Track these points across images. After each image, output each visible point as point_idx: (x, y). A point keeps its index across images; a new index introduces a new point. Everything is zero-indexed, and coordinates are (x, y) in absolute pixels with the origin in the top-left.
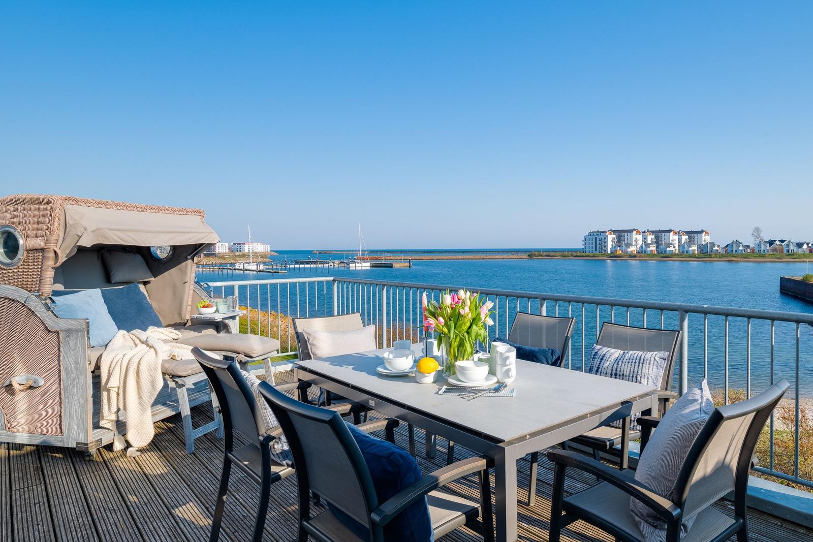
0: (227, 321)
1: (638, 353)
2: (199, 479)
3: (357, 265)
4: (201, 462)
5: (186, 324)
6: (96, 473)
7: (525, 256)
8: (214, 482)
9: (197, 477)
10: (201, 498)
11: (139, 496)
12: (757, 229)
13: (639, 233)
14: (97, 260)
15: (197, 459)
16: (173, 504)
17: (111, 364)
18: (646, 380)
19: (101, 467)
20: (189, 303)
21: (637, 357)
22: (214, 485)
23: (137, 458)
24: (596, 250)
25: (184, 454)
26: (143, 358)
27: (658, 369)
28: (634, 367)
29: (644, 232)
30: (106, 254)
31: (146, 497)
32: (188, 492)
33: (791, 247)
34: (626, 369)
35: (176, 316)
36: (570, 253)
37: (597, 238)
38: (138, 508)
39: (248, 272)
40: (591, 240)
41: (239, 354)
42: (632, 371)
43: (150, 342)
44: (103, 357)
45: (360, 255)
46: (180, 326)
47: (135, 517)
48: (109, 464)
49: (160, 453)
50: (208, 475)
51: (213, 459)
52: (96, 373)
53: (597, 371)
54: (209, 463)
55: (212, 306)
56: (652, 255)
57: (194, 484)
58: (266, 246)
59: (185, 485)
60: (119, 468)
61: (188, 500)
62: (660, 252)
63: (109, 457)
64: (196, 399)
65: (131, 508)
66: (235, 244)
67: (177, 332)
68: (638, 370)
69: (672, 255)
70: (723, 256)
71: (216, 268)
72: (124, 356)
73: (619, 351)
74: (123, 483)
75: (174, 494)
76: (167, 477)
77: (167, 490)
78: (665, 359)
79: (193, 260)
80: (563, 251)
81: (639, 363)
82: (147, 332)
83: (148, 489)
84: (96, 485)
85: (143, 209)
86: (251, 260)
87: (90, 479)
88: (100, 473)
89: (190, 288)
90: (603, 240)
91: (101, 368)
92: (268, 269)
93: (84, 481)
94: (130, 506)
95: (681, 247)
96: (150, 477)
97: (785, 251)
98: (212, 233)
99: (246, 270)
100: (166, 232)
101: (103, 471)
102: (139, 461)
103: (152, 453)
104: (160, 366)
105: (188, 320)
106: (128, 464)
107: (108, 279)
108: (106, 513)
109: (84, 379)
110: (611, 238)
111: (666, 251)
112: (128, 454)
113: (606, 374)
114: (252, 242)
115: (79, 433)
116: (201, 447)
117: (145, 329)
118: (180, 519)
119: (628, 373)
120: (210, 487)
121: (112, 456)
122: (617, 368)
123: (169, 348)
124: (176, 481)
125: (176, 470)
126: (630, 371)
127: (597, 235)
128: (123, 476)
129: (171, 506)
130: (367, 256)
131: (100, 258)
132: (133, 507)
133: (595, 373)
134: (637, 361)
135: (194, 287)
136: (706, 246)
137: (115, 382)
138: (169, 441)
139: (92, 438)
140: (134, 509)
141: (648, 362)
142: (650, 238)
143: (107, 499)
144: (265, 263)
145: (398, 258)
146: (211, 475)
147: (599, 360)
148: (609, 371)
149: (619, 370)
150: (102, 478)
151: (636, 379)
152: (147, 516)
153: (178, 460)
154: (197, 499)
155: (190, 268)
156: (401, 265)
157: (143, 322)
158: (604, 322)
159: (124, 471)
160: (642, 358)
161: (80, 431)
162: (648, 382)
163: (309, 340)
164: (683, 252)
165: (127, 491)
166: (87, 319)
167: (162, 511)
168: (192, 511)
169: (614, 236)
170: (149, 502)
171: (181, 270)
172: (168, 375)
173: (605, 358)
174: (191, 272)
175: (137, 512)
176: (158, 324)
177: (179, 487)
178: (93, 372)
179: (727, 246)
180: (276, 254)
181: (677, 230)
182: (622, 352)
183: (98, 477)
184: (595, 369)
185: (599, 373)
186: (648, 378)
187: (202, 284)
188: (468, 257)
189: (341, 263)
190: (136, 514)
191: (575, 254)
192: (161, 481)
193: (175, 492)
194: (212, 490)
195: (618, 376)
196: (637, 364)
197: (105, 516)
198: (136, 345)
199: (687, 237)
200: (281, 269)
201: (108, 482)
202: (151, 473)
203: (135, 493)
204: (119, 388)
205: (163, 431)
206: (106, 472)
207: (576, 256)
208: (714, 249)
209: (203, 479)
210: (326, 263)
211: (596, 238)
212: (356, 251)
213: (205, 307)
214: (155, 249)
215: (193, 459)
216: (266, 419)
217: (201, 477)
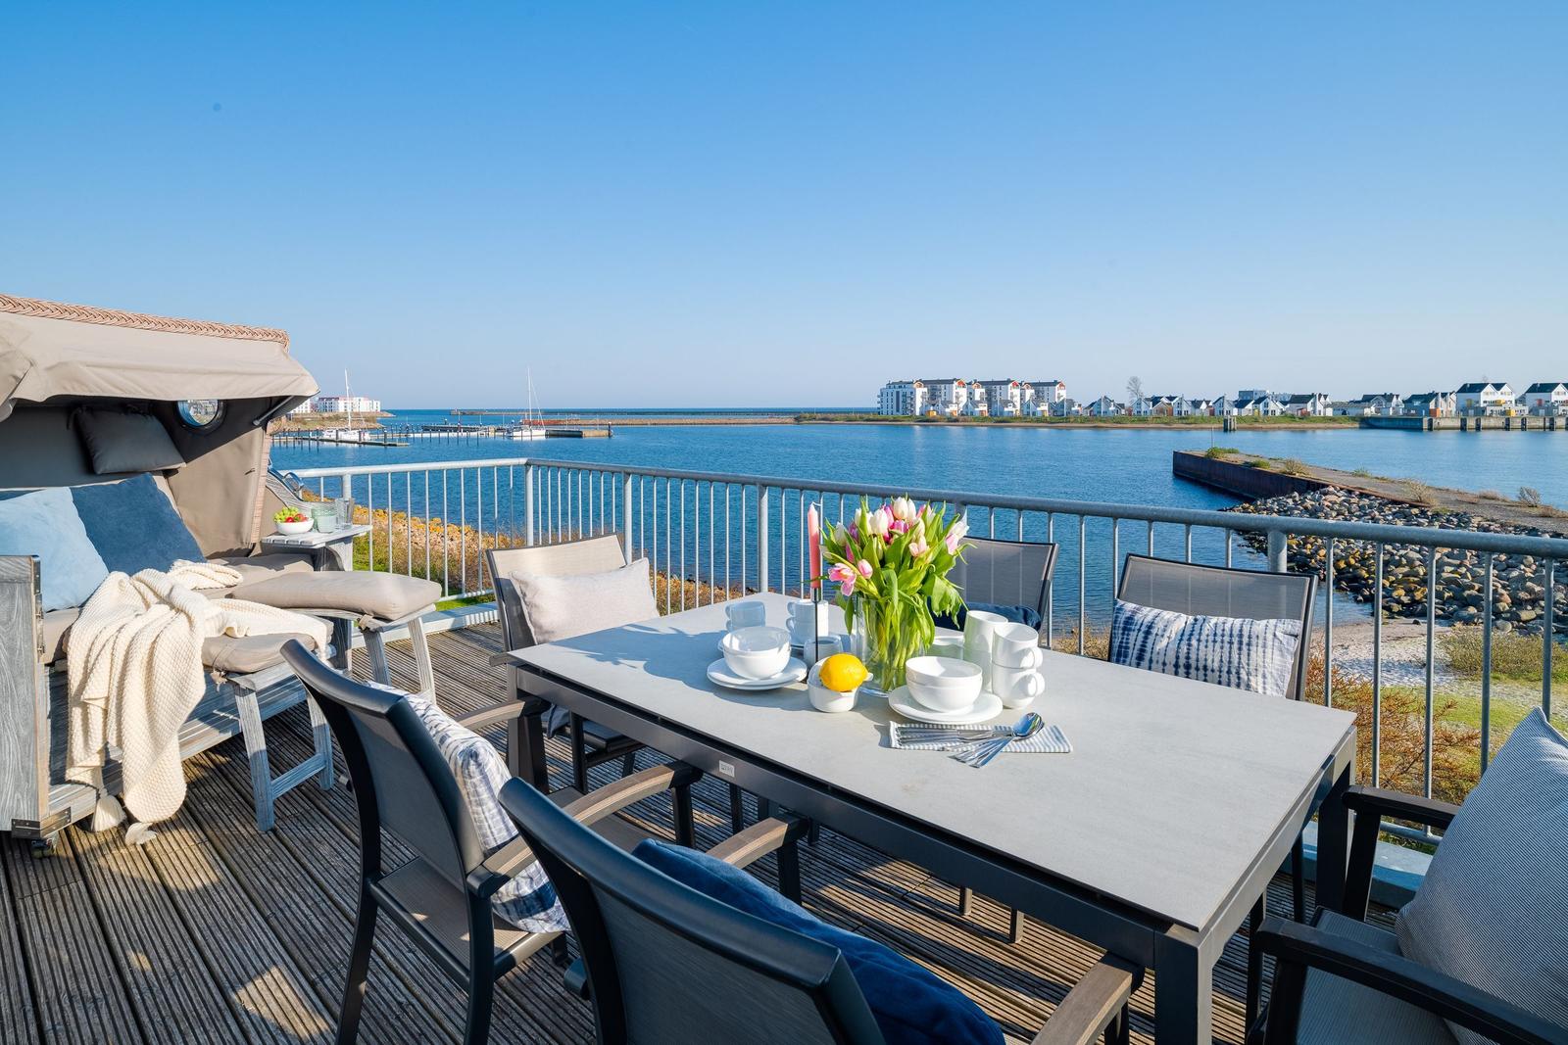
0: (333, 547)
1: (1233, 623)
2: (288, 900)
3: (524, 433)
4: (290, 851)
5: (251, 551)
6: (56, 891)
7: (789, 419)
8: (323, 905)
9: (284, 896)
10: (297, 955)
11: (152, 954)
12: (1135, 380)
13: (962, 384)
14: (65, 427)
15: (281, 845)
16: (232, 977)
17: (90, 650)
18: (1260, 679)
19: (68, 872)
20: (258, 512)
21: (1231, 631)
22: (325, 915)
23: (150, 848)
24: (898, 411)
25: (252, 832)
26: (162, 636)
27: (1282, 655)
28: (1230, 653)
29: (970, 384)
30: (85, 416)
31: (170, 957)
32: (266, 938)
33: (1185, 408)
34: (1213, 657)
35: (232, 537)
36: (858, 415)
37: (900, 393)
38: (152, 993)
39: (344, 444)
40: (890, 395)
41: (363, 613)
42: (1225, 659)
43: (179, 598)
44: (73, 634)
45: (529, 418)
46: (238, 556)
47: (145, 1019)
48: (86, 865)
49: (200, 833)
50: (309, 889)
51: (316, 843)
52: (59, 667)
53: (1140, 658)
54: (309, 856)
55: (306, 519)
56: (982, 419)
57: (279, 914)
58: (375, 403)
59: (259, 919)
60: (108, 876)
61: (266, 961)
62: (993, 414)
63: (87, 846)
64: (274, 702)
65: (135, 991)
66: (323, 399)
67: (231, 570)
68: (1240, 658)
69: (1008, 420)
70: (1086, 420)
71: (291, 439)
72: (119, 631)
73: (1184, 616)
74: (117, 917)
75: (234, 944)
76: (216, 898)
77: (219, 935)
78: (1296, 636)
79: (265, 429)
80: (848, 413)
81: (1241, 643)
82: (171, 573)
83: (175, 933)
84: (55, 925)
85: (163, 326)
86: (349, 425)
87: (40, 908)
88: (65, 890)
89: (259, 482)
90: (909, 395)
91: (69, 657)
92: (378, 439)
93: (27, 915)
94: (133, 986)
95: (1025, 407)
96: (178, 897)
97: (1175, 413)
98: (302, 375)
99: (341, 442)
100: (210, 373)
101: (73, 885)
102: (154, 855)
103: (183, 831)
104: (200, 653)
105: (254, 545)
106: (130, 864)
107: (89, 467)
108: (74, 1010)
109: (30, 685)
110: (920, 392)
111: (1002, 413)
112: (129, 838)
113: (1164, 664)
114: (351, 396)
115: (18, 800)
116: (288, 813)
117: (165, 568)
118: (252, 1022)
119: (1216, 665)
120: (315, 921)
121: (94, 842)
122: (1188, 653)
123: (217, 610)
124: (237, 907)
125: (236, 878)
126: (1221, 661)
127: (900, 387)
128: (118, 899)
129: (230, 982)
130: (541, 418)
131: (71, 426)
132: (138, 988)
133: (1134, 661)
134: (1236, 640)
135: (267, 481)
136: (1062, 405)
137: (98, 689)
138: (219, 800)
139: (48, 808)
140: (141, 994)
141: (1261, 642)
142: (979, 392)
143: (79, 967)
144: (372, 430)
145: (591, 422)
146: (316, 887)
147: (1141, 635)
148: (1171, 659)
149: (1193, 656)
150: (70, 905)
151: (1239, 678)
152: (174, 1015)
153: (239, 848)
154: (287, 959)
155: (260, 443)
156: (597, 433)
157: (163, 553)
158: (1130, 555)
159: (121, 884)
160: (1246, 633)
161: (20, 797)
162: (1264, 683)
163: (525, 595)
164: (1028, 414)
165: (125, 941)
166: (34, 556)
167: (207, 996)
168: (278, 995)
169: (926, 390)
170: (177, 971)
171: (240, 447)
172: (217, 670)
173: (1154, 631)
174: (261, 452)
175: (150, 1003)
176: (194, 555)
177: (244, 924)
178: (50, 665)
179: (1092, 405)
180: (390, 415)
181: (1018, 381)
182: (1191, 619)
183: (59, 903)
184: (1133, 653)
185: (1145, 663)
186: (1264, 677)
187: (283, 473)
188: (701, 421)
189: (499, 430)
190: (146, 1009)
191: (866, 416)
192: (203, 908)
193: (238, 940)
194: (321, 930)
195: (1193, 671)
196: (1235, 646)
197: (72, 1019)
198: (148, 606)
199: (1033, 391)
200: (400, 440)
201: (83, 916)
202: (182, 887)
203: (144, 947)
204: (107, 699)
205: (206, 774)
206: (78, 887)
207: (867, 420)
208: (1073, 409)
209: (298, 899)
210: (474, 430)
211: (898, 393)
212: (522, 410)
213: (291, 520)
214: (186, 405)
215: (272, 845)
216: (480, 828)
217: (294, 895)
